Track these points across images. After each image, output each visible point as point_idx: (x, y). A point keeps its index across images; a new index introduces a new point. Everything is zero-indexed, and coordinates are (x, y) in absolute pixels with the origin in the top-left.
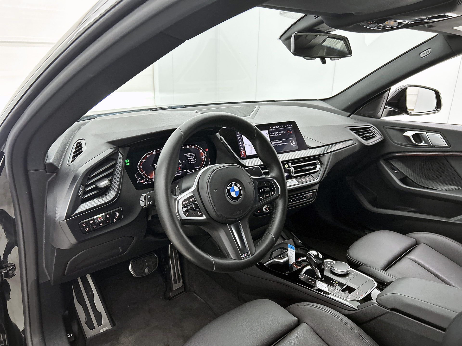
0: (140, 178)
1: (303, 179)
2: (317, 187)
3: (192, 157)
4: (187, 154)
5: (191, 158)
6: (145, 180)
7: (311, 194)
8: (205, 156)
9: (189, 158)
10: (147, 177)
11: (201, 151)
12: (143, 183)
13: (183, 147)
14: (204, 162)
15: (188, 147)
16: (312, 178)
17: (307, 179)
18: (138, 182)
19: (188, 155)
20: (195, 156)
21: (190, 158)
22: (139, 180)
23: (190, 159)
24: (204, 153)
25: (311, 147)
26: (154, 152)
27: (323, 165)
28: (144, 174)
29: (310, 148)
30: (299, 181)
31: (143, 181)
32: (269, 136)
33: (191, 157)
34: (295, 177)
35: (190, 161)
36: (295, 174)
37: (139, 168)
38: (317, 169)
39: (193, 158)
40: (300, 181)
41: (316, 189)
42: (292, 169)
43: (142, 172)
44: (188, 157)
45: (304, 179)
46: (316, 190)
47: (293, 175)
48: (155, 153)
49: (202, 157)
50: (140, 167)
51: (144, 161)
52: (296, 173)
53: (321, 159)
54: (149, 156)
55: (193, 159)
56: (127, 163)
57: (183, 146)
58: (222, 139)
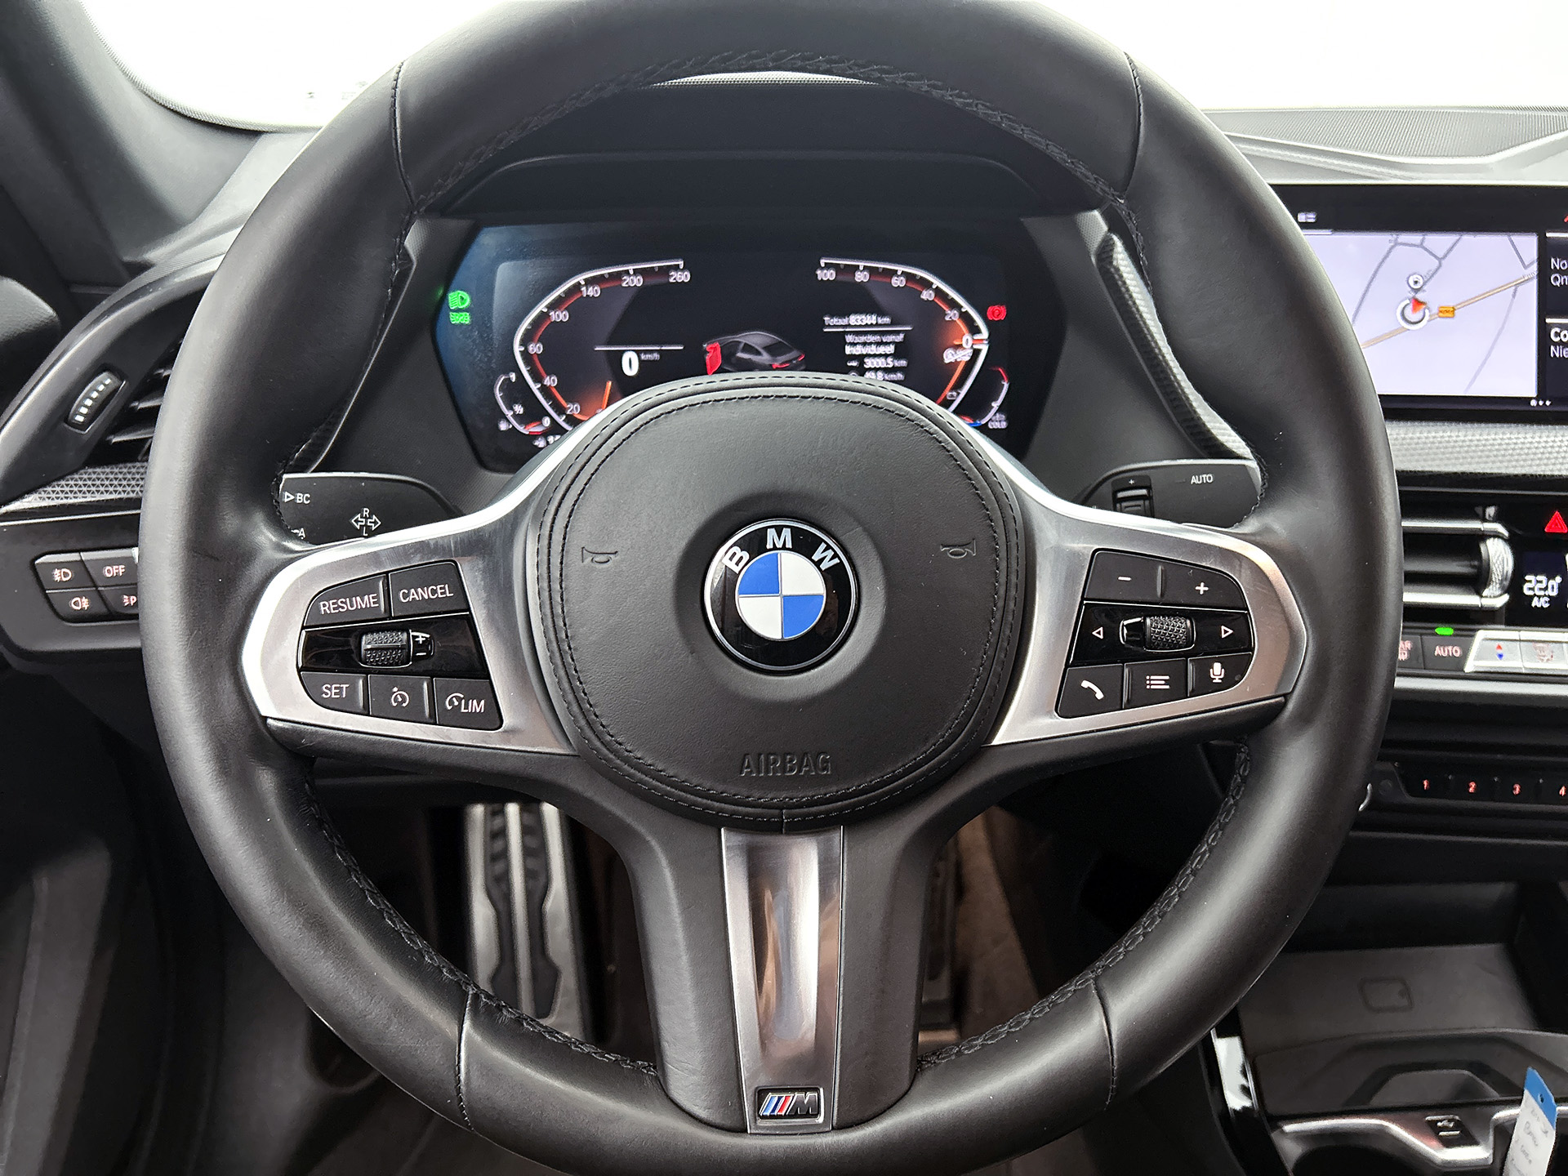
0: (519, 409)
3: (879, 344)
4: (844, 321)
5: (873, 350)
6: (547, 422)
8: (976, 353)
9: (854, 344)
10: (560, 410)
11: (952, 315)
12: (534, 436)
13: (828, 275)
14: (959, 385)
15: (861, 277)
18: (503, 426)
19: (856, 326)
20: (900, 338)
21: (864, 344)
22: (515, 416)
23: (858, 350)
24: (975, 330)
26: (627, 272)
28: (545, 390)
31: (535, 429)
32: (1534, 284)
33: (870, 344)
35: (862, 363)
37: (526, 355)
39: (882, 350)
43: (537, 379)
44: (849, 338)
48: (638, 281)
49: (949, 356)
50: (526, 349)
51: (561, 316)
54: (593, 291)
55: (886, 356)
56: (458, 310)
57: (828, 266)
58: (1108, 252)
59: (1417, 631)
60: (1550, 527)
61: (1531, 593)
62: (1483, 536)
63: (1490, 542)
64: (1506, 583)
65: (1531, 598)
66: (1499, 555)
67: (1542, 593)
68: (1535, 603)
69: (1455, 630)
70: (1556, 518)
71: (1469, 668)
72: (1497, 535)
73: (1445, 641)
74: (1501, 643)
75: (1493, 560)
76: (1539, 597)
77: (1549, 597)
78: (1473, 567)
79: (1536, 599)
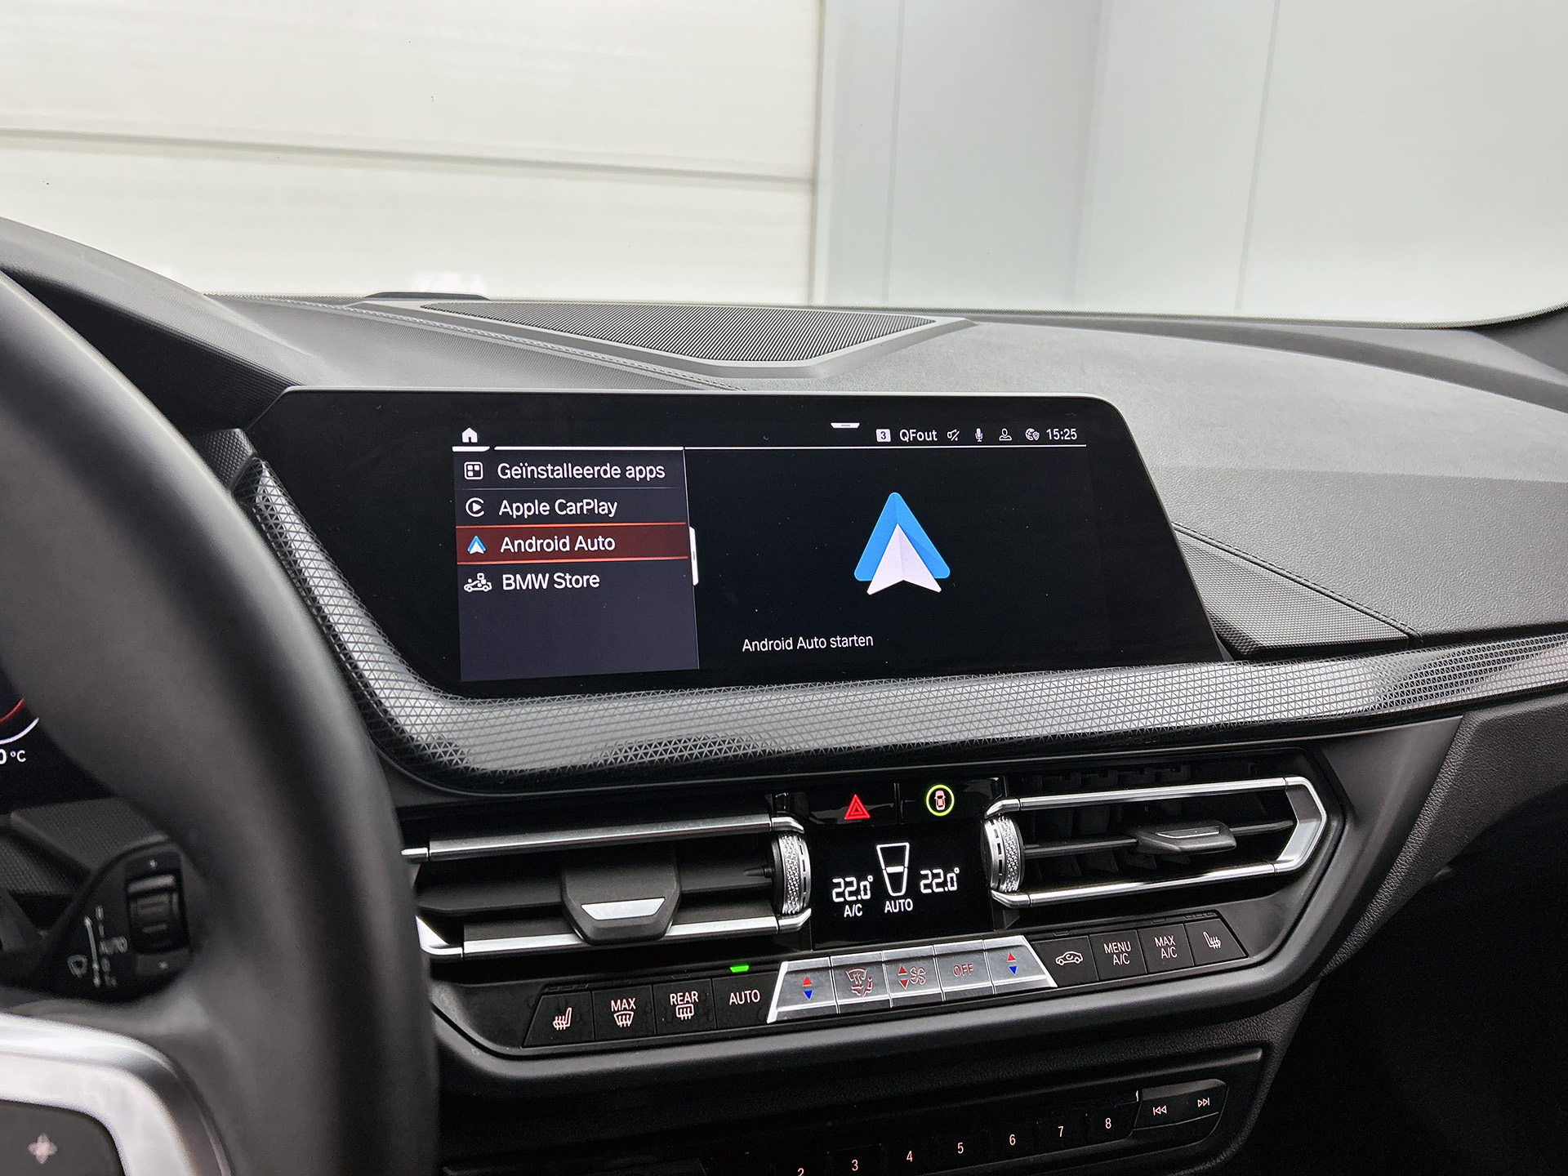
1: (1118, 950)
2: (1278, 1025)
7: (1202, 1094)
16: (1215, 943)
17: (1159, 942)
25: (1247, 640)
27: (1358, 822)
29: (1245, 650)
30: (1059, 961)
34: (1027, 919)
36: (1023, 889)
38: (1291, 858)
40: (1070, 958)
41: (1266, 1047)
42: (1001, 837)
45: (1123, 946)
46: (1259, 1055)
47: (1008, 894)
52: (1034, 874)
53: (1338, 762)
58: (253, 482)
59: (705, 974)
60: (850, 815)
61: (842, 900)
62: (775, 834)
63: (783, 842)
64: (807, 894)
65: (842, 905)
66: (794, 855)
67: (854, 898)
68: (847, 912)
69: (751, 965)
70: (856, 801)
71: (772, 1018)
72: (791, 832)
73: (741, 983)
74: (808, 975)
75: (787, 865)
76: (851, 904)
77: (862, 901)
78: (767, 875)
79: (847, 907)
